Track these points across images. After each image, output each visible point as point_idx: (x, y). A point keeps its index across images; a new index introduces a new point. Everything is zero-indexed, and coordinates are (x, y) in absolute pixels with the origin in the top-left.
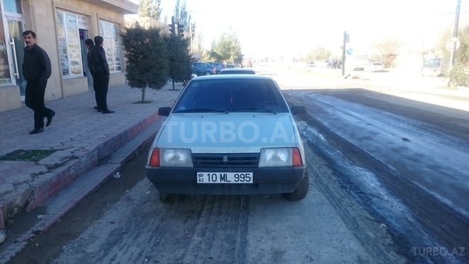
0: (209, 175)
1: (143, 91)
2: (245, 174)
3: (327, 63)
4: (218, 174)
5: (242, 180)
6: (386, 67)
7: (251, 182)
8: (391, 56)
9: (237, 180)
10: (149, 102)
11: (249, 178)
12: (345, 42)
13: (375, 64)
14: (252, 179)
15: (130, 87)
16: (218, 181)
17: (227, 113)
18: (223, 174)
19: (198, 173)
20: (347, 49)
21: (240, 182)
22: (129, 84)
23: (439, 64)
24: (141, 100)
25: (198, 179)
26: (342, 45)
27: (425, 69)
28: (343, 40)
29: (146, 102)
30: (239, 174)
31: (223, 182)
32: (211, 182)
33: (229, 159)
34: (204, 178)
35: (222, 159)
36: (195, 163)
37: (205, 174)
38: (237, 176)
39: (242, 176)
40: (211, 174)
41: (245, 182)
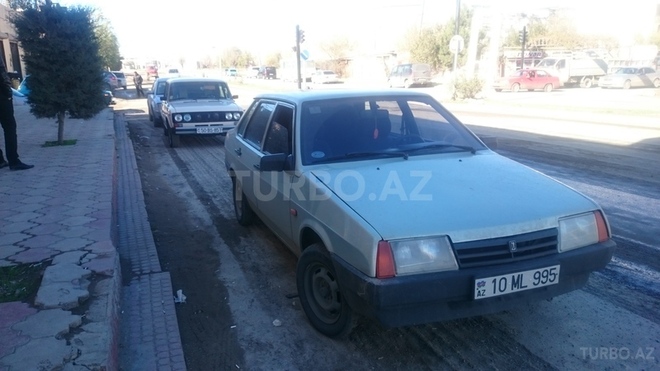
0: (494, 281)
1: (60, 122)
2: (548, 269)
3: (257, 71)
4: (509, 277)
5: (544, 280)
6: (340, 77)
7: (557, 281)
8: (343, 61)
9: (536, 282)
10: (73, 142)
11: (553, 274)
12: (298, 41)
13: (325, 73)
14: (557, 276)
15: (33, 117)
16: (509, 291)
17: (406, 158)
18: (516, 275)
19: (477, 281)
20: (301, 51)
21: (541, 285)
22: (31, 111)
23: (411, 72)
24: (56, 139)
25: (476, 292)
26: (296, 45)
27: (393, 78)
28: (295, 39)
29: (66, 143)
30: (541, 270)
31: (516, 290)
32: (498, 293)
33: (518, 245)
34: (487, 288)
35: (506, 247)
36: (461, 261)
37: (489, 281)
38: (537, 275)
39: (545, 274)
40: (498, 278)
41: (548, 283)
